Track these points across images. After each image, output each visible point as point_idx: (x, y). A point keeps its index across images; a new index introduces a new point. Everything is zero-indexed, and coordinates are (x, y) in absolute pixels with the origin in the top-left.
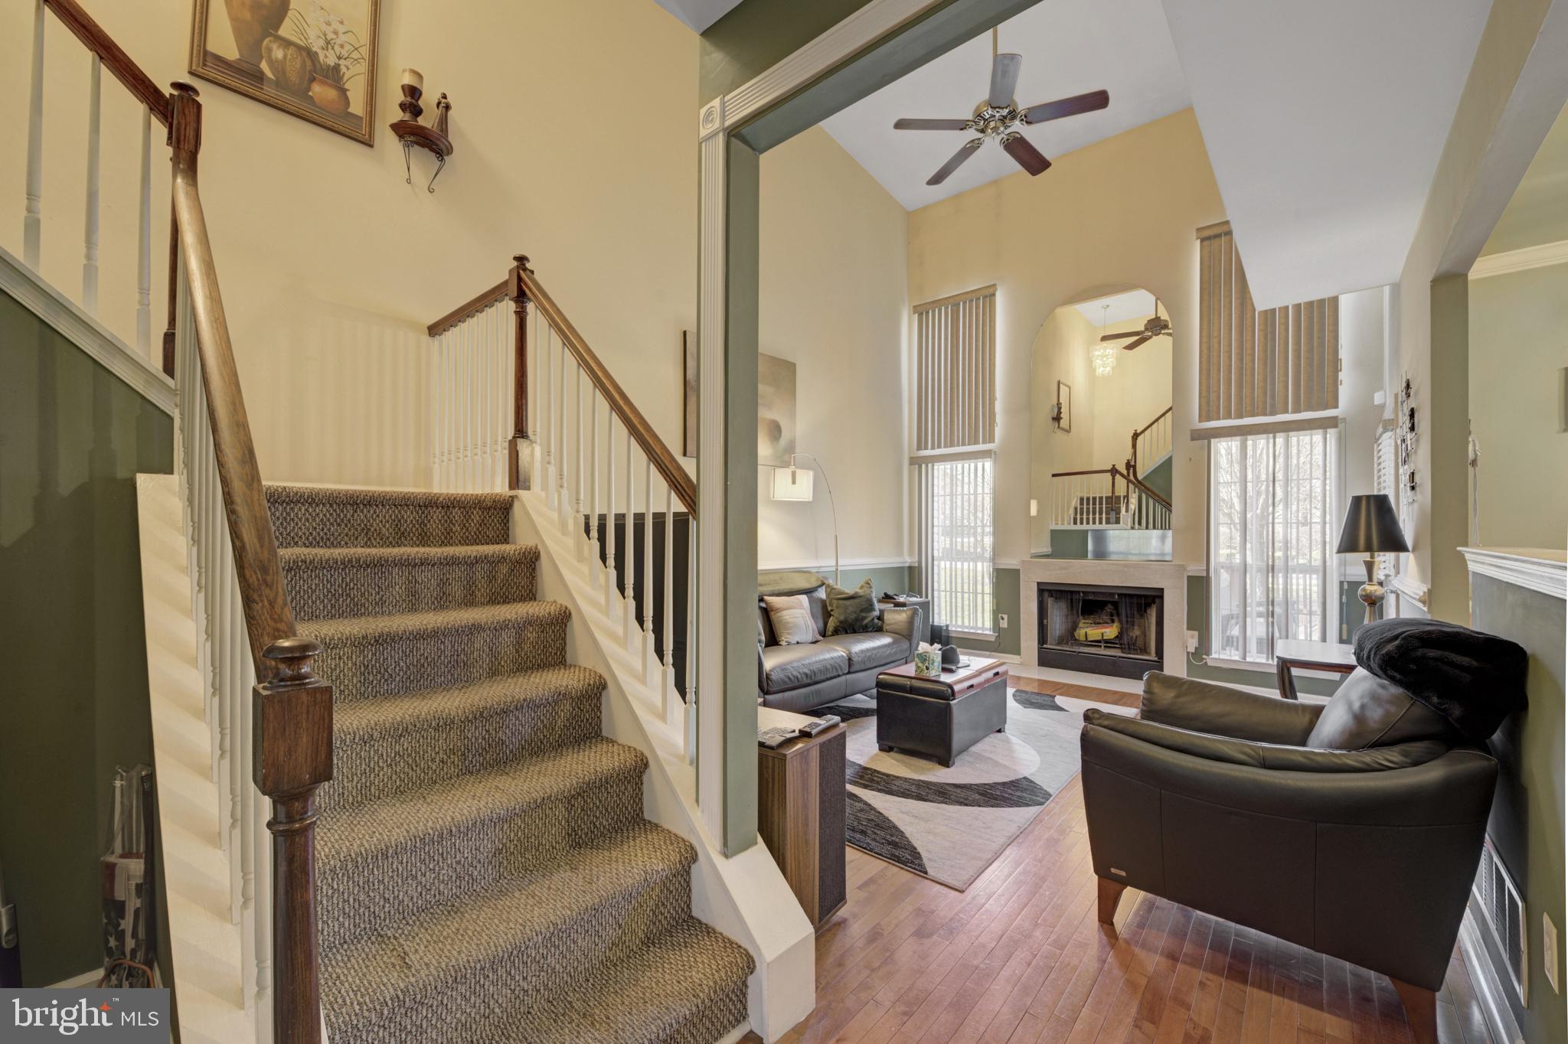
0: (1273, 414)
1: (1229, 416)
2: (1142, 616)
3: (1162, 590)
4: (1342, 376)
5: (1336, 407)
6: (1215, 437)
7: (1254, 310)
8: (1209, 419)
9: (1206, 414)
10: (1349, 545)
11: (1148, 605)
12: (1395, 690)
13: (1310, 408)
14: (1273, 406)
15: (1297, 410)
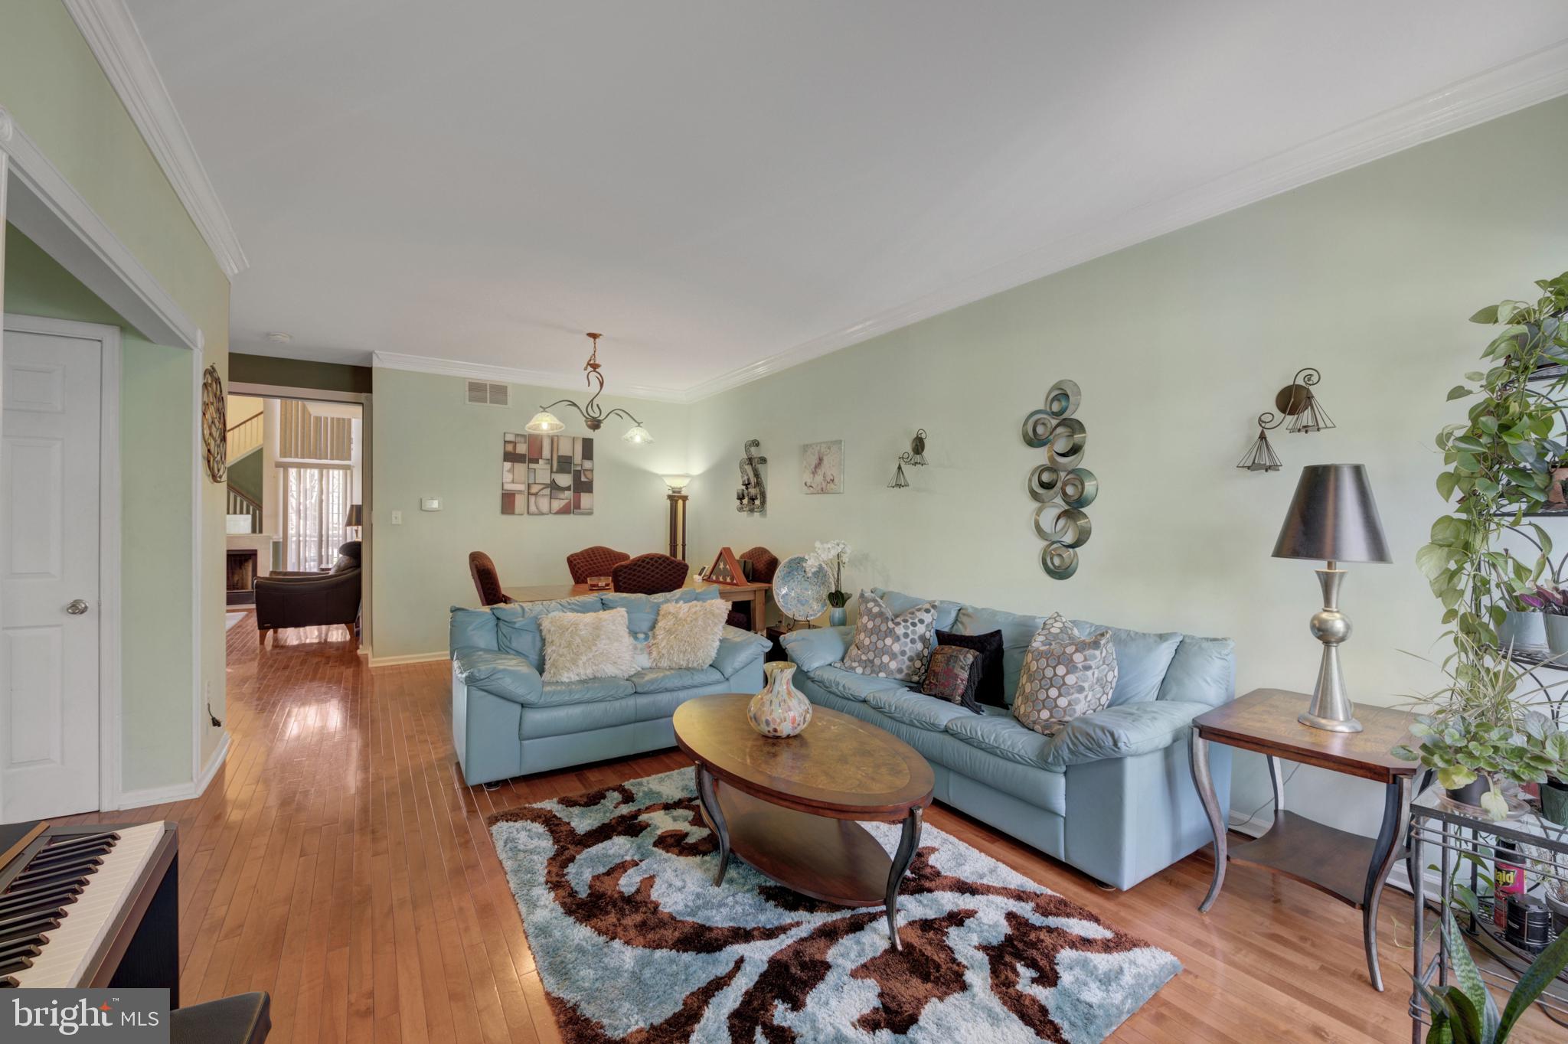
0: (320, 459)
1: (297, 456)
2: (241, 568)
3: (256, 551)
4: (353, 446)
5: (350, 460)
6: (292, 467)
7: (310, 415)
8: (285, 457)
9: (284, 454)
10: (349, 524)
11: (246, 560)
12: (347, 557)
13: (337, 459)
14: (320, 454)
15: (332, 459)
